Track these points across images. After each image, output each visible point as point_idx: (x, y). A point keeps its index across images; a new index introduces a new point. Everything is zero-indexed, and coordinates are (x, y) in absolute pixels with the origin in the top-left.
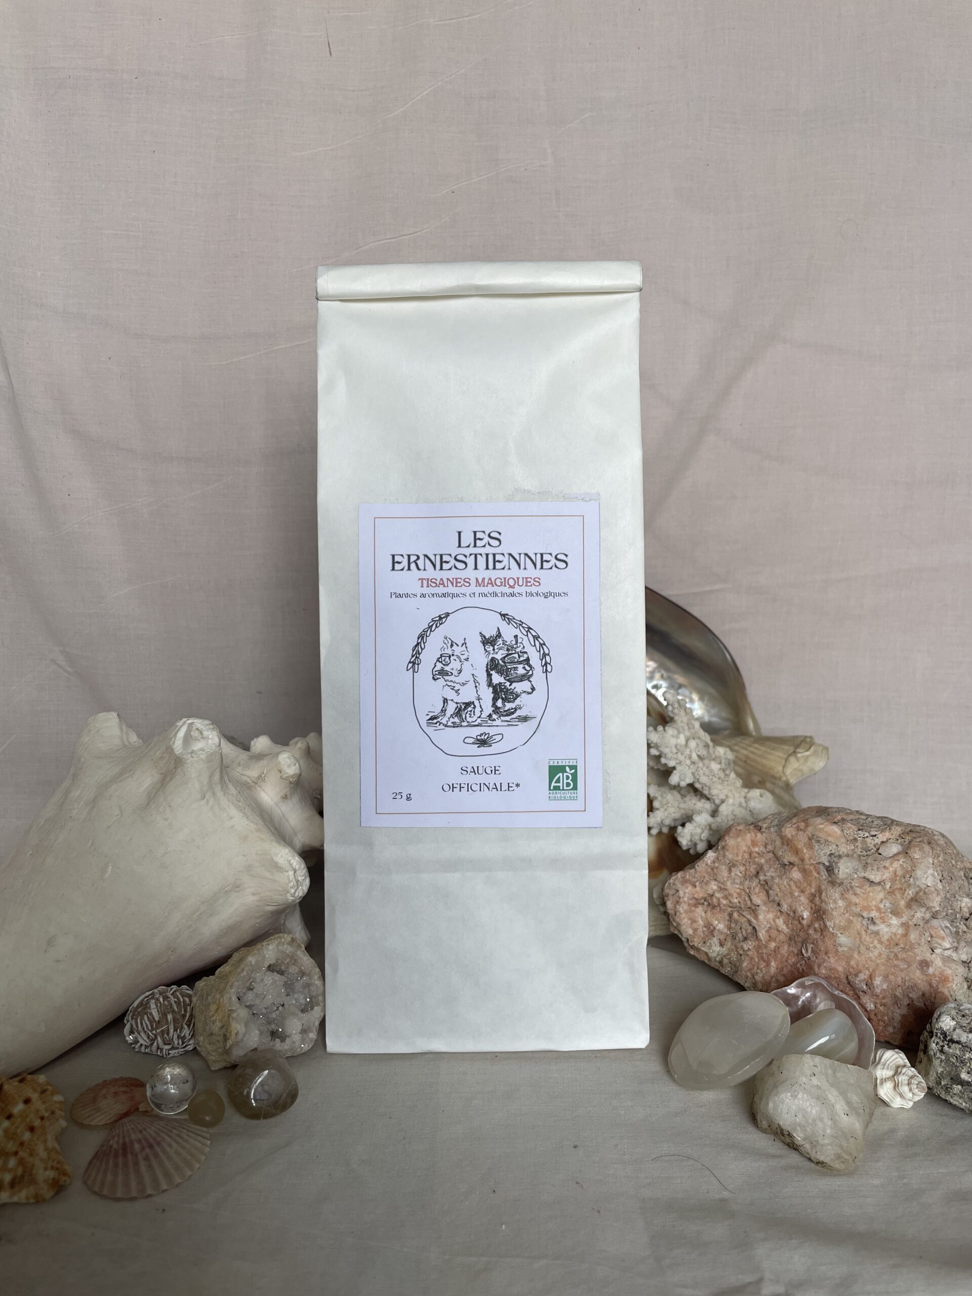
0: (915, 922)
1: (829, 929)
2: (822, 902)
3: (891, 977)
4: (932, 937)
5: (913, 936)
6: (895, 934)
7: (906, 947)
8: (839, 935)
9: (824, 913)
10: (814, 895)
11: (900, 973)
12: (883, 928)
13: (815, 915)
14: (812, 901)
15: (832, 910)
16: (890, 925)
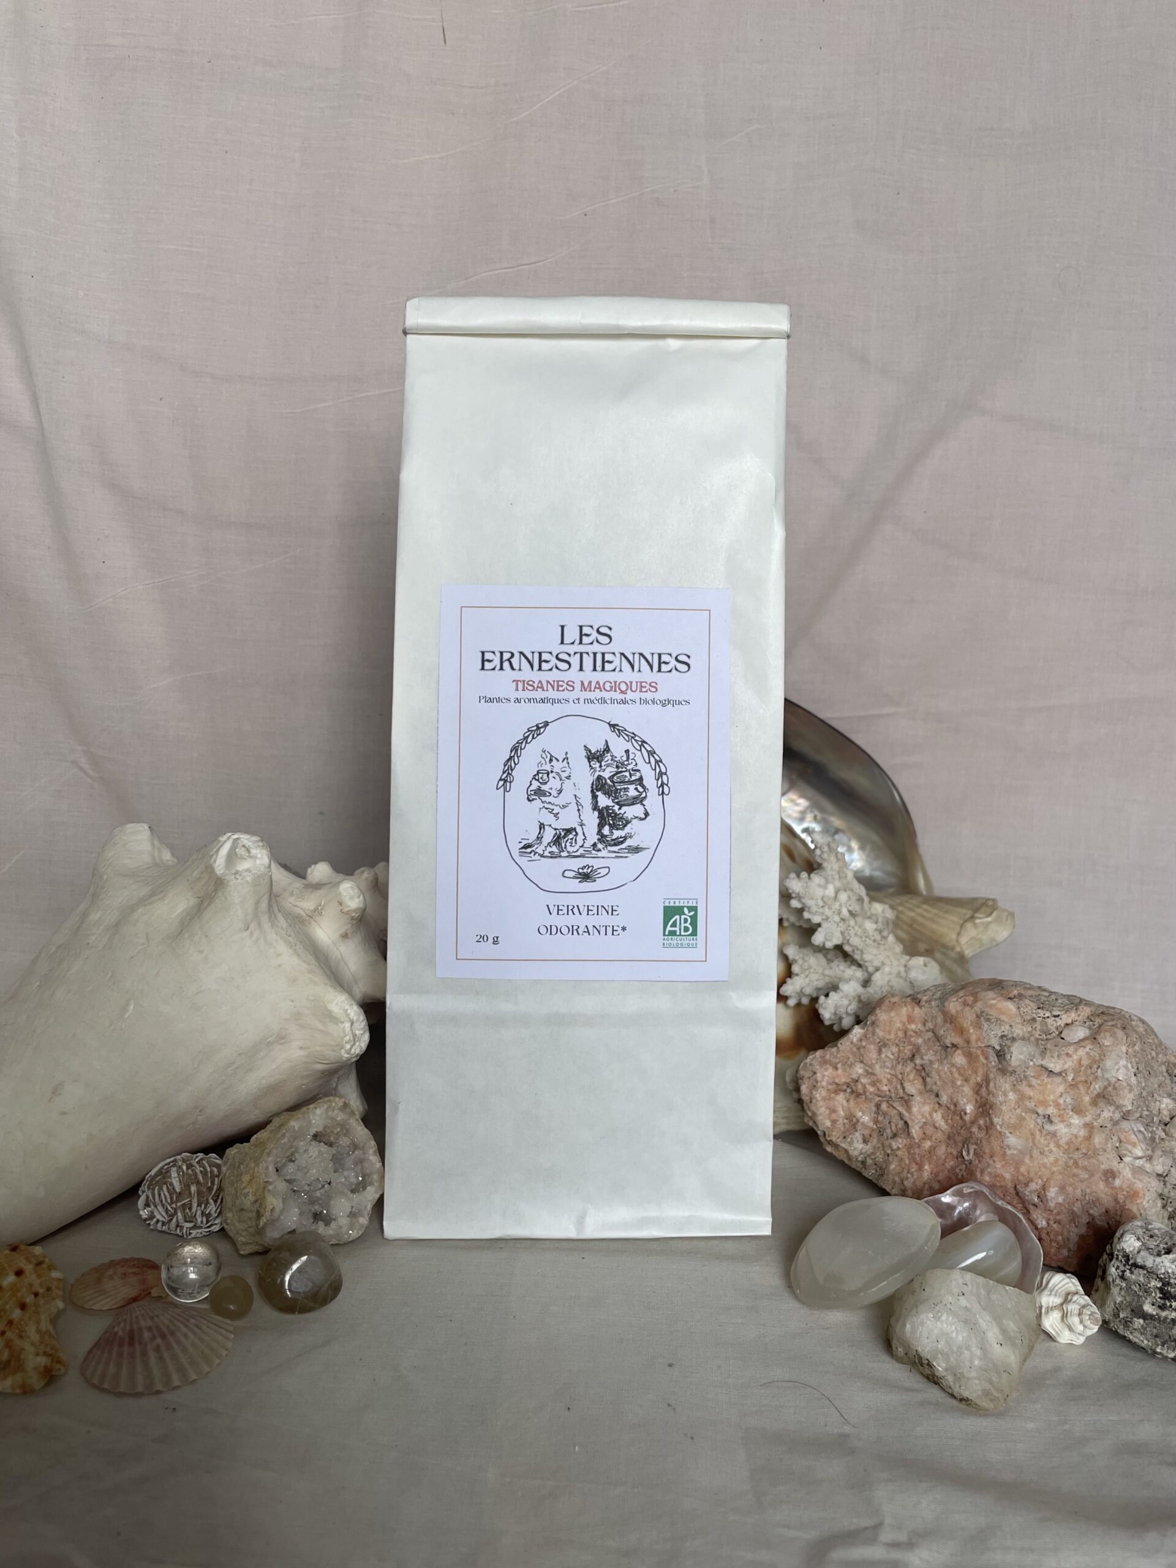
0: (1101, 1124)
1: (996, 1126)
2: (989, 1095)
3: (1070, 1189)
4: (1120, 1142)
5: (1098, 1140)
6: (1076, 1136)
7: (1089, 1153)
8: (1008, 1135)
9: (991, 1107)
10: (979, 1086)
11: (1080, 1184)
12: (1061, 1128)
13: (981, 1109)
14: (977, 1093)
15: (1001, 1104)
16: (1069, 1125)
